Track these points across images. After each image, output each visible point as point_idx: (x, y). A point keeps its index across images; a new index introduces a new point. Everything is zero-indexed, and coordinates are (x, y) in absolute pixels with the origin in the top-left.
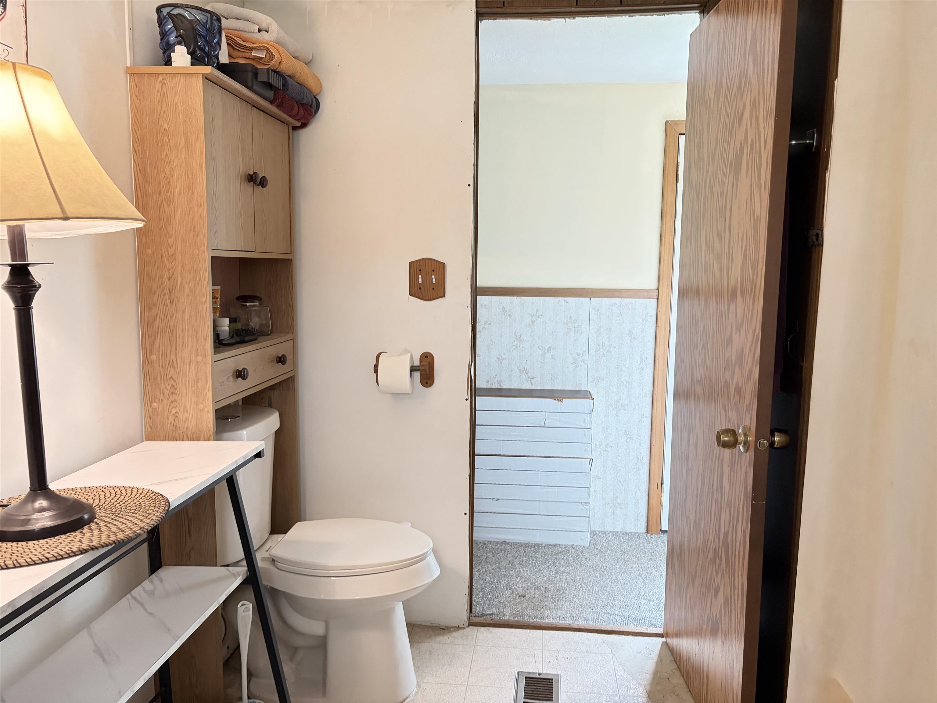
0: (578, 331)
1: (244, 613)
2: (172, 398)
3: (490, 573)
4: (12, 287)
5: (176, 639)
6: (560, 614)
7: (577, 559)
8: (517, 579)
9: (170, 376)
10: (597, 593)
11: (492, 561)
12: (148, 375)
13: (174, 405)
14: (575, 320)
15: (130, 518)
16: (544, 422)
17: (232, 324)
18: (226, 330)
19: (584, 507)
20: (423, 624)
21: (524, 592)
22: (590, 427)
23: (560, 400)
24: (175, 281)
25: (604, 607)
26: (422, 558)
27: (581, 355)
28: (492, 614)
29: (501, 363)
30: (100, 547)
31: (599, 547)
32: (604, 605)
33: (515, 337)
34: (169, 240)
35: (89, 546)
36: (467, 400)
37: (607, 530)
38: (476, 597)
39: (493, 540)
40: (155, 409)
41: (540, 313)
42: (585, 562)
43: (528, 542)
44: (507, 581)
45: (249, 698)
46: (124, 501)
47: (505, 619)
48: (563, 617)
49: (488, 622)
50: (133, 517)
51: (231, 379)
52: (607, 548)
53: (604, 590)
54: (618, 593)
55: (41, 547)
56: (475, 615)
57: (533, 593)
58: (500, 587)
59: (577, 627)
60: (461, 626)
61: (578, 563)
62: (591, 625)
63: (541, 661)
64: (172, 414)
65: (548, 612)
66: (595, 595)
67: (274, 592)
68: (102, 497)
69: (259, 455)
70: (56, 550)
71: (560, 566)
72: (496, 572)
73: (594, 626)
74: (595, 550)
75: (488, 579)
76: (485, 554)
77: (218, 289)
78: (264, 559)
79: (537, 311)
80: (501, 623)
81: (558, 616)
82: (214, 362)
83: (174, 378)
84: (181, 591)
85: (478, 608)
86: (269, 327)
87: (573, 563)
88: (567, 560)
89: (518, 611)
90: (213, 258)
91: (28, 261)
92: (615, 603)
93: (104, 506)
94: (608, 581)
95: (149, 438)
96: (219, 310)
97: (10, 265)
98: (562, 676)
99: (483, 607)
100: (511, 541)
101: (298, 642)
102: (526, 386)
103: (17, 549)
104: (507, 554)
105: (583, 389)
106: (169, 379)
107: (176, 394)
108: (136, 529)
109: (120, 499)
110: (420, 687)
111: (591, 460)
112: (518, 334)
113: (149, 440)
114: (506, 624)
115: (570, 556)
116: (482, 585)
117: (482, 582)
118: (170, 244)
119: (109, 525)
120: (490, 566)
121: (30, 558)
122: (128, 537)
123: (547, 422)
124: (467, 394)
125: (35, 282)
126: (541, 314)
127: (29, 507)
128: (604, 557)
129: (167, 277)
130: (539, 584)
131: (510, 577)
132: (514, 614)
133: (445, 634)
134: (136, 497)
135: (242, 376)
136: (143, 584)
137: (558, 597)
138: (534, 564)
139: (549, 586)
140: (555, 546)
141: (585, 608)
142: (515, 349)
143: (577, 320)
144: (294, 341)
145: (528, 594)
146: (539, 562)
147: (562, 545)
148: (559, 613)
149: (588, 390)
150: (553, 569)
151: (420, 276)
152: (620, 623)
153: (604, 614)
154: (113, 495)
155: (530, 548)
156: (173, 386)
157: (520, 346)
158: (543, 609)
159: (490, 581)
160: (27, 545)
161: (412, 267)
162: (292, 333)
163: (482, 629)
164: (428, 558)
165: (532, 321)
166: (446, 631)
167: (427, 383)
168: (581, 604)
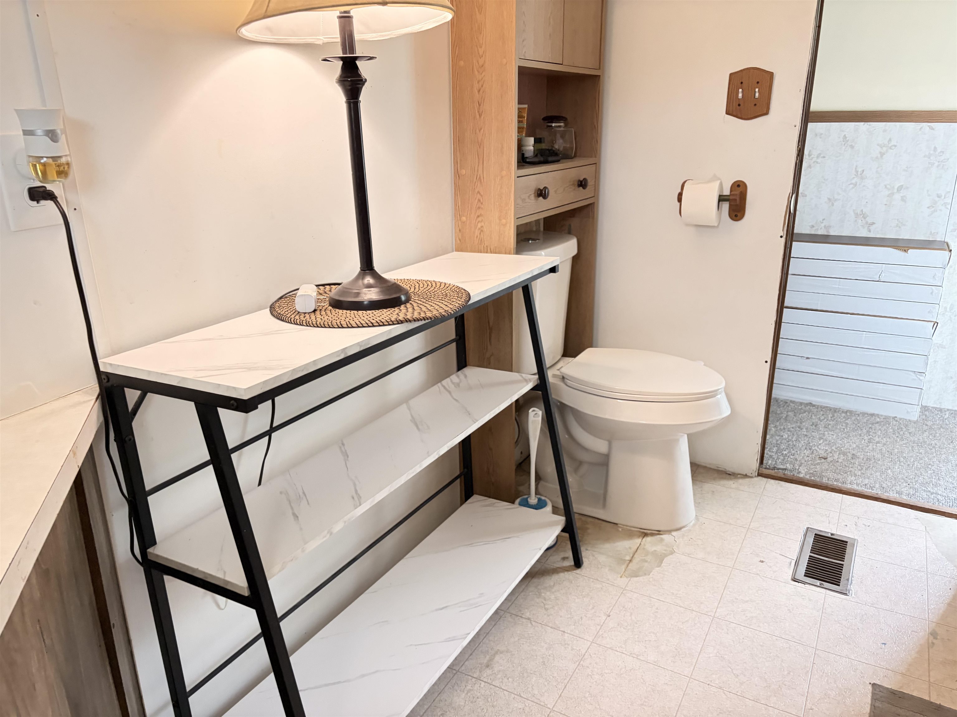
0: (943, 166)
1: (534, 418)
2: (478, 213)
3: (789, 431)
4: (344, 81)
5: (475, 421)
6: (867, 483)
7: (898, 432)
8: (820, 441)
9: (477, 191)
10: (918, 469)
11: (792, 420)
12: (458, 189)
13: (480, 219)
14: (941, 152)
15: (438, 303)
16: (879, 275)
17: (536, 145)
18: (531, 150)
19: (917, 377)
20: (708, 466)
21: (825, 455)
22: (941, 285)
23: (905, 251)
24: (484, 93)
25: (922, 484)
26: (712, 394)
27: (943, 197)
28: (785, 469)
29: (833, 205)
30: (412, 320)
31: (929, 423)
32: (925, 483)
33: (855, 173)
34: (480, 49)
35: (404, 318)
36: (781, 237)
37: (944, 407)
38: (769, 451)
39: (797, 400)
40: (464, 222)
41: (893, 143)
42: (908, 436)
43: (839, 407)
44: (807, 441)
45: (536, 494)
46: (433, 291)
47: (800, 476)
48: (870, 486)
49: (779, 475)
50: (440, 302)
51: (532, 197)
52: (940, 426)
53: (928, 467)
54: (945, 474)
55: (368, 316)
56: (766, 467)
57: (837, 457)
58: (799, 446)
59: (885, 498)
60: (749, 474)
61: (899, 436)
62: (904, 499)
63: (836, 523)
64: (478, 228)
65: (852, 479)
66: (915, 471)
67: (563, 407)
68: (417, 287)
69: (553, 270)
70: (379, 318)
71: (875, 436)
72: (796, 430)
73: (908, 501)
74: (924, 426)
75: (786, 436)
76: (785, 413)
77: (525, 108)
78: (554, 376)
79: (890, 140)
80: (794, 479)
81: (864, 484)
82: (518, 177)
83: (480, 192)
84: (482, 386)
85: (770, 462)
86: (573, 150)
87: (892, 435)
88: (885, 431)
89: (815, 471)
90: (520, 68)
91: (356, 54)
92: (940, 483)
93: (418, 293)
94: (935, 460)
95: (459, 249)
96: (525, 130)
97: (342, 59)
98: (859, 541)
99: (776, 461)
100: (818, 404)
101: (584, 457)
102: (863, 233)
103: (350, 315)
104: (811, 416)
105: (938, 239)
106: (476, 194)
107: (482, 208)
108: (441, 311)
109: (431, 290)
110: (699, 521)
111: (936, 324)
112: (860, 170)
113: (458, 251)
114: (800, 481)
115: (890, 427)
116: (777, 441)
117: (778, 438)
118: (480, 54)
119: (421, 306)
120: (789, 424)
121: (359, 322)
122: (435, 316)
123: (883, 275)
124: (783, 230)
125: (362, 76)
126: (895, 144)
127: (360, 282)
128: (934, 435)
129: (477, 89)
130: (846, 449)
131: (811, 438)
132: (811, 473)
133: (731, 479)
134: (443, 289)
135: (543, 195)
136: (451, 377)
137: (867, 465)
138: (842, 430)
139: (857, 454)
140: (872, 415)
141: (900, 482)
142: (853, 188)
143: (943, 152)
144: (597, 165)
145: (830, 457)
146: (848, 429)
147: (882, 416)
148: (866, 481)
149: (945, 241)
150: (866, 438)
151: (740, 90)
152: (943, 504)
153: (923, 492)
154: (425, 286)
155: (840, 414)
156: (479, 200)
157: (860, 185)
158: (846, 474)
159: (787, 438)
160: (358, 313)
161: (732, 80)
162: (596, 157)
163: (772, 481)
164: (719, 396)
165: (880, 152)
166: (732, 477)
167: (736, 216)
168: (895, 476)
